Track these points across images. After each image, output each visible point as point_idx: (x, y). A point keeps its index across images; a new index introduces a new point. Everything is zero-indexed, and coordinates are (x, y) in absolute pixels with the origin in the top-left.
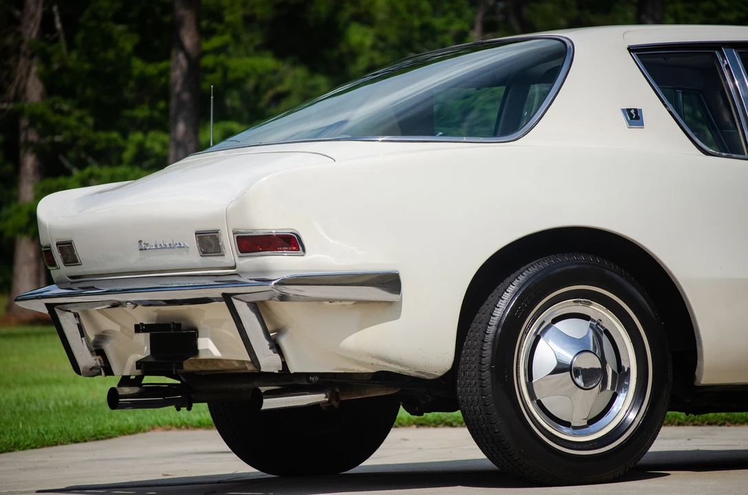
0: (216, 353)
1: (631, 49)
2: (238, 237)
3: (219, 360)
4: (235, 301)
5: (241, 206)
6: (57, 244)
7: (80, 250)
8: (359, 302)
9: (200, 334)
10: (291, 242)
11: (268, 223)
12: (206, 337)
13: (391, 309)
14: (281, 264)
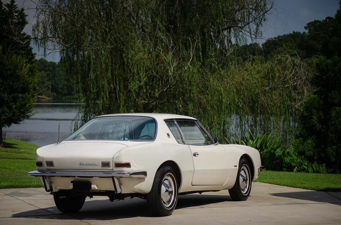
0: (97, 188)
1: (164, 120)
2: (116, 164)
3: (97, 190)
4: (114, 178)
5: (118, 157)
6: (46, 161)
7: (55, 164)
8: (139, 178)
9: (92, 184)
10: (128, 165)
11: (124, 161)
12: (94, 185)
13: (143, 179)
14: (126, 170)
